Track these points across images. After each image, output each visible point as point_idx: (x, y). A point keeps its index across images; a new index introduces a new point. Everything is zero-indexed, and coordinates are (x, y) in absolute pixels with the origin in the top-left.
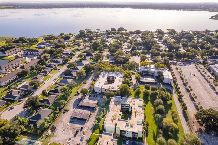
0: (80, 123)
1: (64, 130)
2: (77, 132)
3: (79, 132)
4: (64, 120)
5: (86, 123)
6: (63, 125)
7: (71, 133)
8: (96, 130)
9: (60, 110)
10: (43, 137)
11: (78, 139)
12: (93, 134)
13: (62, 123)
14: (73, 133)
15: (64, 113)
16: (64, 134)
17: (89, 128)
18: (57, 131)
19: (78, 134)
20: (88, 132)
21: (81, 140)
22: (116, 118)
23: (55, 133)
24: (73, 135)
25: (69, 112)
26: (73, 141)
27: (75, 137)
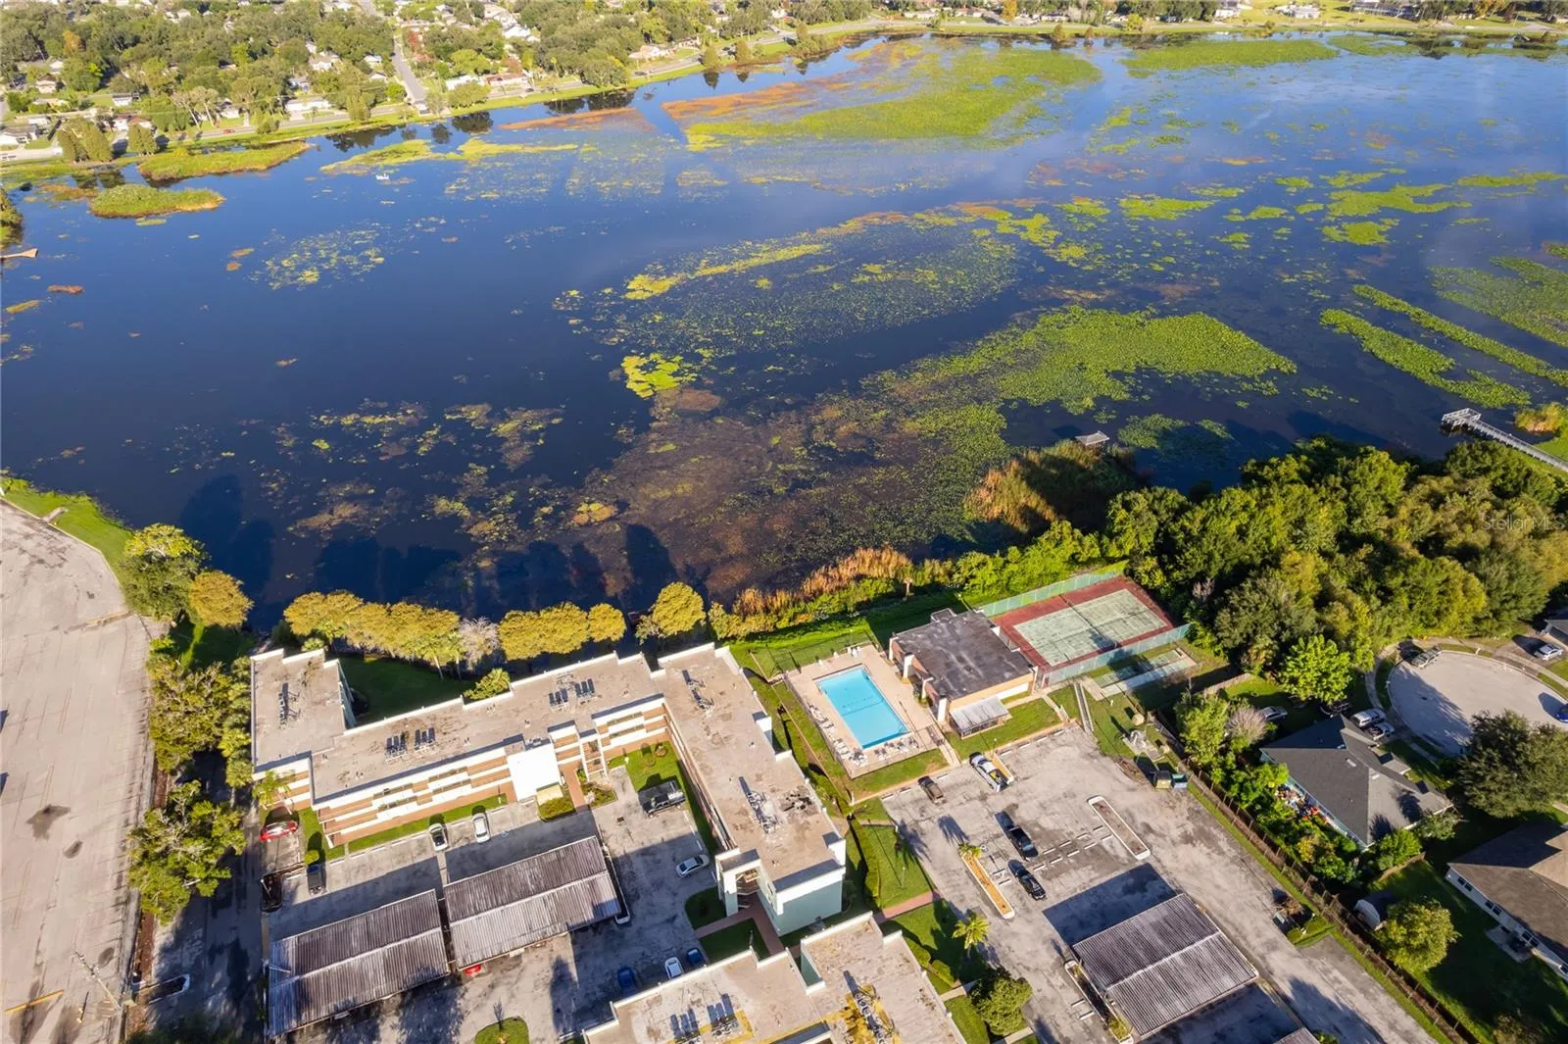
0: (1086, 905)
1: (1100, 806)
2: (1017, 835)
3: (1016, 856)
4: (1203, 860)
5: (1051, 931)
6: (1153, 825)
7: (1047, 823)
9: (1326, 886)
10: (1130, 713)
11: (978, 823)
12: (927, 898)
13: (1176, 833)
14: (1037, 824)
15: (1280, 899)
16: (1070, 795)
17: (997, 914)
18: (1126, 780)
19: (1006, 843)
20: (970, 891)
21: (949, 826)
22: (852, 1031)
23: (1115, 767)
24: (1023, 816)
26: (983, 798)
27: (1005, 819)
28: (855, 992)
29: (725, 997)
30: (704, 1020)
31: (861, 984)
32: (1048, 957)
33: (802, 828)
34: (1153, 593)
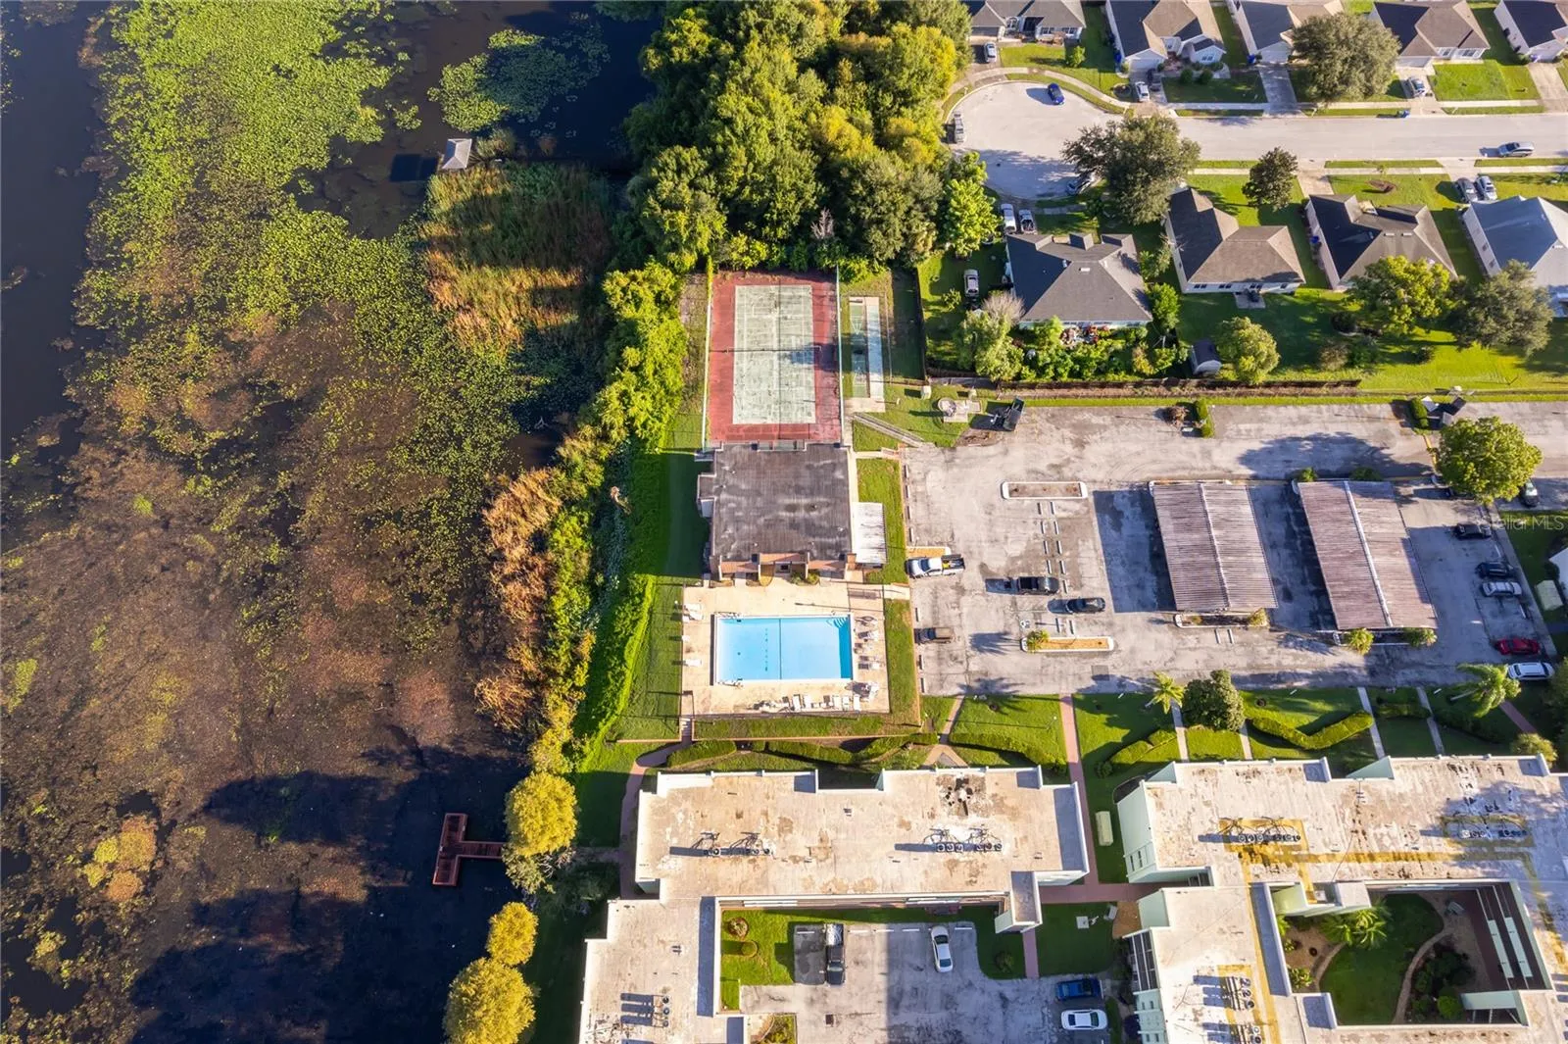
0: (1121, 571)
1: (1014, 491)
2: (1030, 585)
3: (1045, 600)
4: (1105, 447)
5: (1140, 617)
6: (1056, 461)
7: (1016, 549)
8: (1110, 723)
9: (1180, 372)
10: (917, 394)
11: (990, 613)
12: (1067, 712)
13: (1069, 449)
14: (1013, 559)
15: (1167, 416)
16: (989, 509)
17: (1106, 654)
18: (991, 450)
19: (1026, 601)
20: (1071, 665)
21: (984, 642)
22: (1266, 862)
23: (972, 449)
24: (998, 565)
25: (1195, 444)
26: (961, 590)
27: (993, 584)
28: (1227, 839)
29: (1197, 980)
30: (1218, 1015)
31: (1217, 830)
32: (1164, 635)
33: (999, 805)
34: (763, 267)
